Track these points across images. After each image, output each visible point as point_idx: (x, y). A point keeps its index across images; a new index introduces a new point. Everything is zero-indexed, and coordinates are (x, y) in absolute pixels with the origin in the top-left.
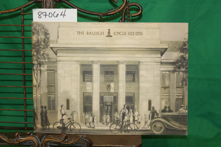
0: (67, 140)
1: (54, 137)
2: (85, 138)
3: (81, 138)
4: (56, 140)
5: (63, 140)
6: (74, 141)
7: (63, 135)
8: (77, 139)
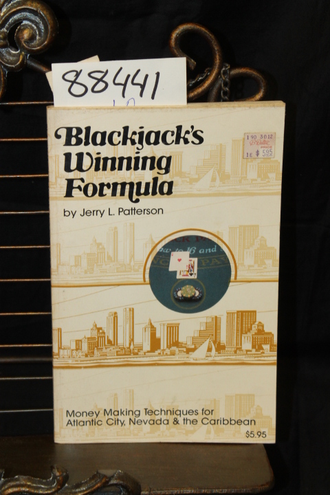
0: (66, 485)
1: (29, 480)
2: (120, 477)
3: (110, 480)
4: (38, 488)
5: (59, 490)
6: (89, 488)
7: (58, 474)
8: (97, 484)
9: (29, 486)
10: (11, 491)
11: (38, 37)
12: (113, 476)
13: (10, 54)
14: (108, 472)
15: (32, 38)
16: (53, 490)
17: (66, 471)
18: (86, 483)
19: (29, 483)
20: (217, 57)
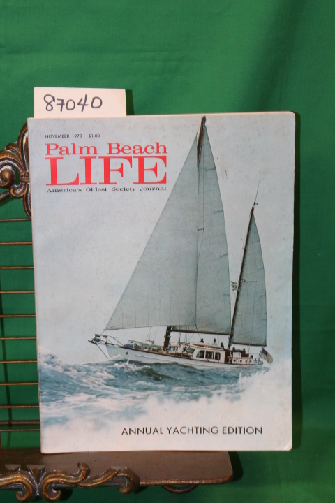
0: (89, 477)
2: (126, 472)
3: (118, 473)
4: (69, 479)
5: (83, 480)
6: (104, 479)
7: (82, 469)
8: (109, 476)
9: (63, 477)
10: (50, 480)
12: (120, 470)
14: (117, 468)
16: (79, 480)
17: (88, 467)
18: (102, 475)
19: (63, 475)
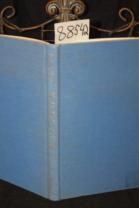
11: (80, 11)
13: (72, 15)
15: (78, 11)
20: (133, 18)
